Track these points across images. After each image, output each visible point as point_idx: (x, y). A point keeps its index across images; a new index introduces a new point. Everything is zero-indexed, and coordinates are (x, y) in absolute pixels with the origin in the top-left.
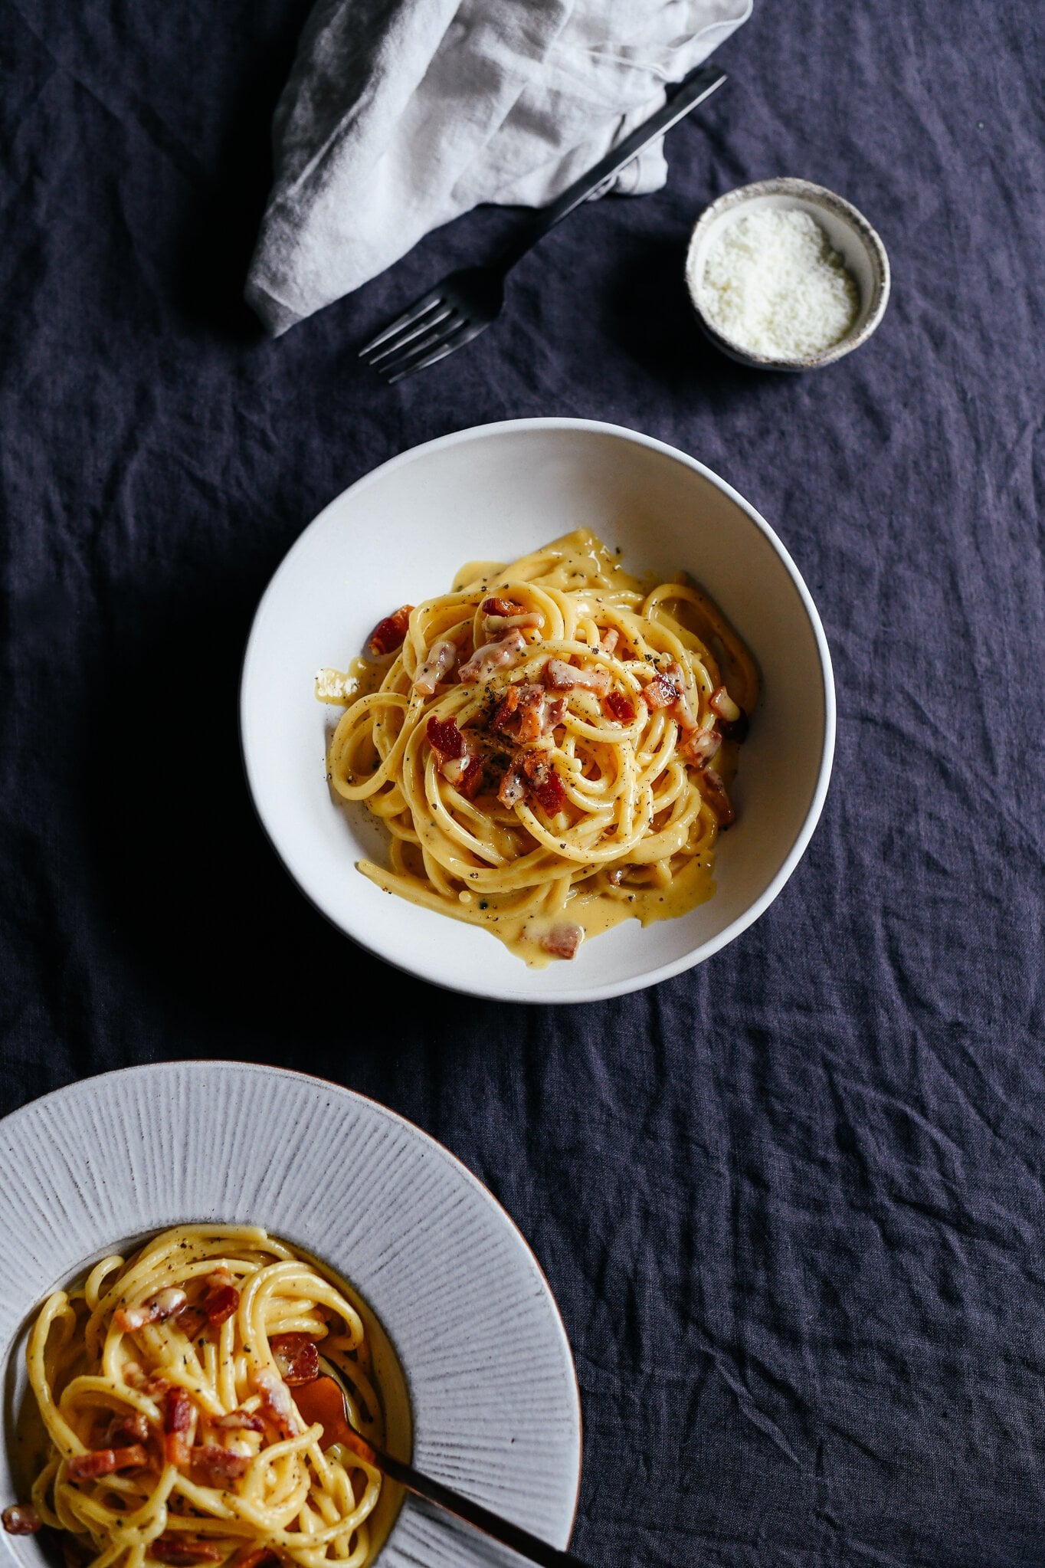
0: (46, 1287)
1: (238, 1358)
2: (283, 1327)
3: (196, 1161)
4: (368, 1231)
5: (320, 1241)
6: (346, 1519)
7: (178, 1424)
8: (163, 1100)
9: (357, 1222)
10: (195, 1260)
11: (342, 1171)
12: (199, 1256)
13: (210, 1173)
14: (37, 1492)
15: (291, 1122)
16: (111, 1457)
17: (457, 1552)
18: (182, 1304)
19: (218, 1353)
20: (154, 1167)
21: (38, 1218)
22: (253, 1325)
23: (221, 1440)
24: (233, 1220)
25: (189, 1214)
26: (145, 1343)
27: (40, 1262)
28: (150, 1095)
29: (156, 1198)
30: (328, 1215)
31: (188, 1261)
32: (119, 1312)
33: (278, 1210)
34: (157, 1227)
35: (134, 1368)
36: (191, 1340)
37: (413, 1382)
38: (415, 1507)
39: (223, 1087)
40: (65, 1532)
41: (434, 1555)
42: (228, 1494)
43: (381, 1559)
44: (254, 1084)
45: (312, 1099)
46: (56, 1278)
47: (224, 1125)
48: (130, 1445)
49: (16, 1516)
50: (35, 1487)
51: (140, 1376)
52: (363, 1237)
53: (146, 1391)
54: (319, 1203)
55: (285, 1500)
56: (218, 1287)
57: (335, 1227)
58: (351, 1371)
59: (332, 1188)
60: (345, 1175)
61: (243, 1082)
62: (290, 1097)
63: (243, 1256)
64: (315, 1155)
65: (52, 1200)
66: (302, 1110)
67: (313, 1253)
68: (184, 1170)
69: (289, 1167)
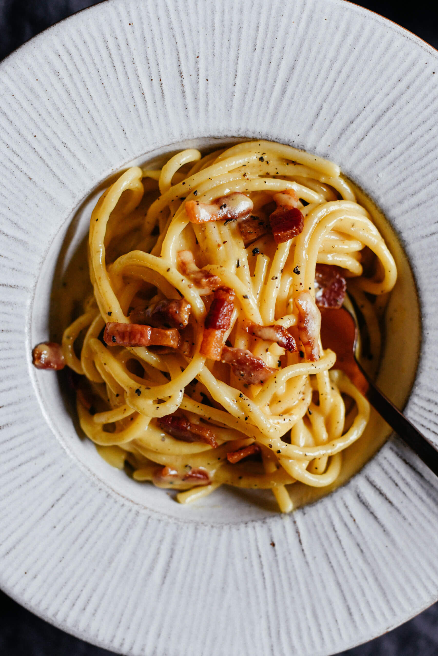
0: (126, 160)
1: (286, 276)
2: (330, 259)
3: (297, 86)
4: (432, 198)
5: (385, 193)
6: (334, 442)
7: (220, 322)
8: (284, 21)
9: (424, 187)
10: (267, 175)
11: (427, 137)
12: (272, 172)
13: (307, 100)
14: (68, 337)
15: (395, 78)
16: (149, 332)
17: (421, 498)
18: (248, 212)
19: (269, 266)
20: (257, 80)
21: (137, 95)
22: (309, 251)
23: (251, 346)
24: (313, 151)
25: (274, 133)
26: (205, 238)
27: (127, 135)
28: (273, 12)
29: (250, 108)
30: (401, 172)
31: (261, 173)
32: (190, 203)
33: (357, 153)
34: (243, 135)
35: (188, 256)
36: (247, 246)
37: (428, 342)
38: (395, 449)
39: (343, 26)
40: (83, 377)
41: (401, 496)
42: (244, 396)
43: (353, 483)
44: (372, 32)
45: (421, 63)
46: (138, 153)
47: (333, 62)
48: (168, 327)
49: (46, 354)
50: (67, 332)
51: (193, 267)
52: (425, 202)
53: (197, 283)
54: (396, 158)
55: (287, 412)
56: (286, 206)
57: (403, 184)
58: (367, 312)
59: (412, 149)
60: (428, 142)
61: (362, 27)
62: (401, 54)
63: (310, 184)
64: (407, 114)
65: (156, 82)
66: (409, 70)
67: (375, 203)
68: (284, 91)
69: (380, 117)
